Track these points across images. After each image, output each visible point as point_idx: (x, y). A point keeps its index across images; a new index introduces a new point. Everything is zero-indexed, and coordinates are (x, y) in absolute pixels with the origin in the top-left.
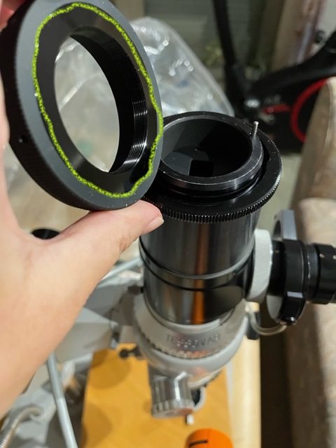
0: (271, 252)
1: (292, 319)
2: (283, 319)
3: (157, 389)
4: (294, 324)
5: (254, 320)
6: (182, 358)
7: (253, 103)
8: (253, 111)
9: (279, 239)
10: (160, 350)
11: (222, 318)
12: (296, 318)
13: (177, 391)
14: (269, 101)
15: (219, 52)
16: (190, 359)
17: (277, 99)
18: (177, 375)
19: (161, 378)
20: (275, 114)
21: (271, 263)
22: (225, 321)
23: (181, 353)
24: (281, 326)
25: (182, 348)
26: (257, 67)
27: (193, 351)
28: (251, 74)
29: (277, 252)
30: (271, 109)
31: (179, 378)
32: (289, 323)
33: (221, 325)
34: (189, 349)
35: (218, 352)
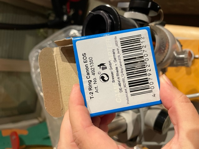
0: (133, 12)
1: (158, 7)
2: (158, 10)
3: (179, 64)
4: (161, 6)
5: (158, 22)
6: (168, 51)
7: (65, 18)
8: (68, 18)
9: (128, 9)
10: (163, 59)
11: (155, 34)
12: (158, 5)
13: (181, 56)
14: (65, 11)
15: (42, 30)
16: (168, 48)
17: (64, 7)
18: (174, 55)
19: (175, 62)
20: (70, 8)
21: (137, 13)
22: (156, 33)
23: (166, 51)
24: (160, 11)
25: (164, 50)
26: (49, 15)
27: (166, 46)
28: (52, 18)
29: (133, 10)
30: (68, 10)
31: (175, 55)
32: (160, 8)
33: (157, 34)
34: (165, 47)
35: (168, 37)
